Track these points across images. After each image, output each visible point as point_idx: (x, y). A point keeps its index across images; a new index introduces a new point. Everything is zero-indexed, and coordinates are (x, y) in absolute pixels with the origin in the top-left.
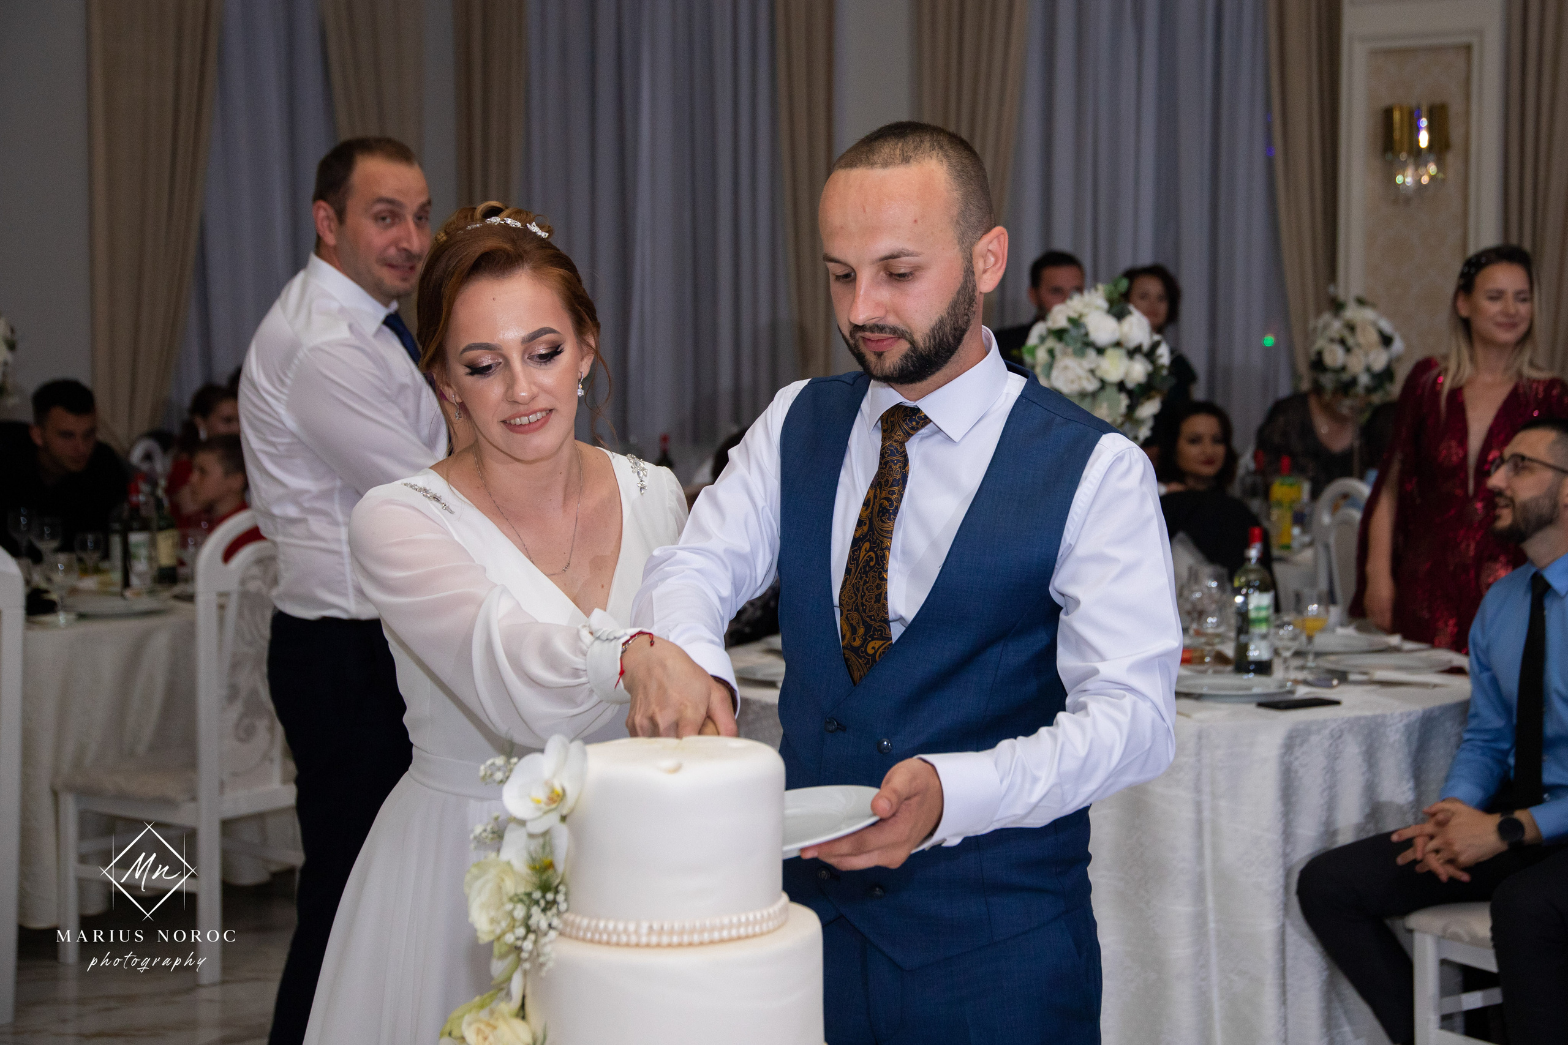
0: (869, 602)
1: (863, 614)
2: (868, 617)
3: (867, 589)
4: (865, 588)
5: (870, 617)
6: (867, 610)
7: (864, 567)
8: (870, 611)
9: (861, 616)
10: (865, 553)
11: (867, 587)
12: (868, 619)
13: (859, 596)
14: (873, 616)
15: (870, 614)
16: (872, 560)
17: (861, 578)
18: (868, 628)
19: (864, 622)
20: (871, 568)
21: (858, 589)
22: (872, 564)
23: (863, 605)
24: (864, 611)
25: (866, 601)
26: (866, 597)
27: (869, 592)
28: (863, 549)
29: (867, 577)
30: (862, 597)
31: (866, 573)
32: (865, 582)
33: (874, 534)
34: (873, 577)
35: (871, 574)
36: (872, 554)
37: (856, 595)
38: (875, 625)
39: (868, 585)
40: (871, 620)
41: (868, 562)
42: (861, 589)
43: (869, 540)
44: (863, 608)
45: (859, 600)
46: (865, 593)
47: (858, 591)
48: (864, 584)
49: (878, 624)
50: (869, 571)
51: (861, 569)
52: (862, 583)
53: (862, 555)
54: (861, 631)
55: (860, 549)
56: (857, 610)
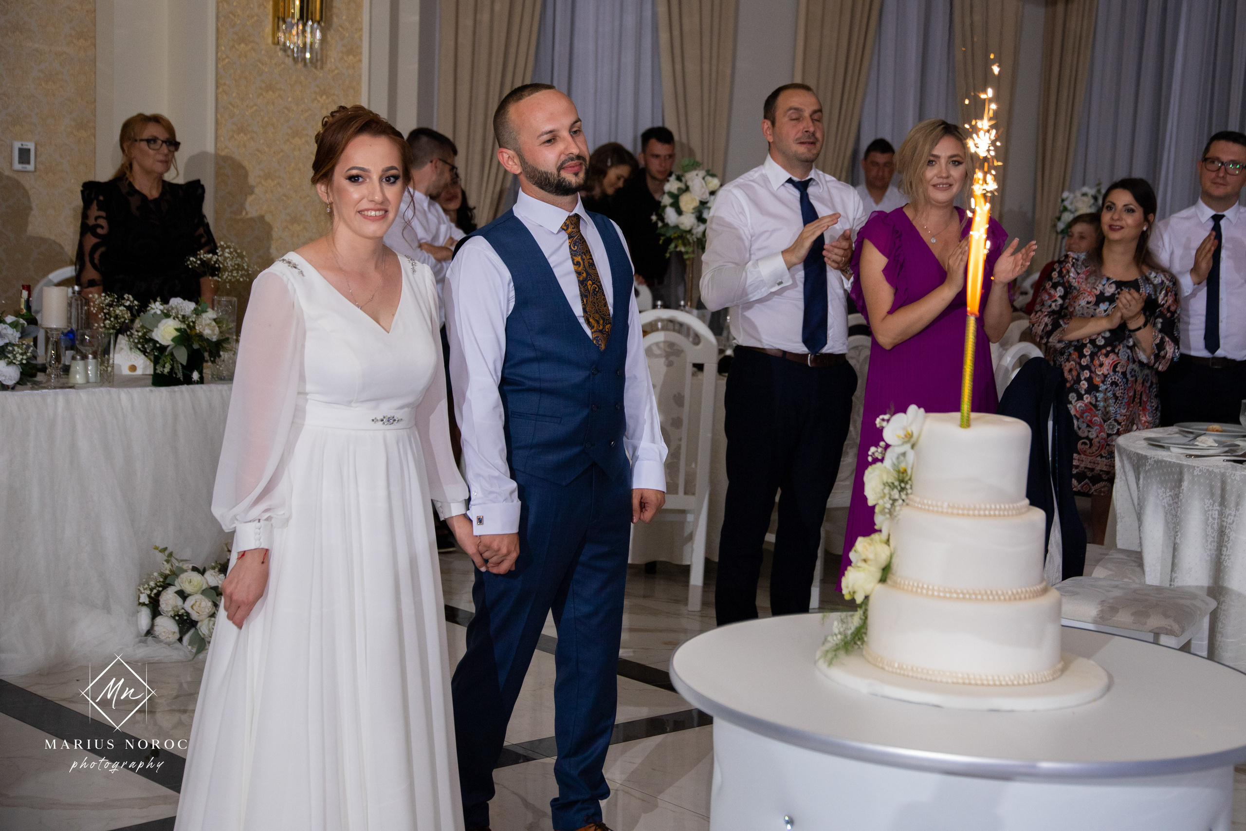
4: (598, 302)
6: (602, 312)
7: (593, 292)
9: (600, 315)
12: (603, 316)
13: (596, 306)
16: (596, 288)
17: (594, 298)
18: (604, 319)
19: (602, 318)
20: (597, 292)
21: (594, 303)
22: (597, 290)
24: (600, 312)
28: (588, 284)
29: (597, 296)
30: (598, 306)
31: (595, 295)
32: (597, 299)
33: (591, 277)
35: (598, 294)
36: (597, 285)
37: (593, 306)
41: (594, 290)
42: (596, 302)
43: (590, 280)
45: (597, 308)
46: (599, 304)
52: (595, 300)
53: (589, 287)
54: (601, 322)
55: (586, 285)
56: (597, 312)
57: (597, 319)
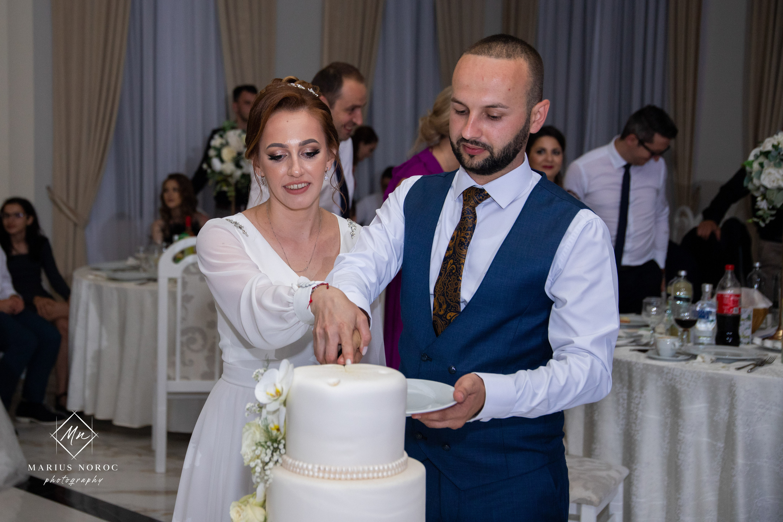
0: (450, 292)
1: (447, 298)
2: (449, 299)
3: (450, 285)
4: (449, 284)
5: (450, 300)
6: (449, 296)
7: (449, 273)
8: (450, 297)
9: (446, 299)
10: (450, 265)
11: (450, 284)
12: (449, 301)
13: (445, 288)
14: (452, 299)
15: (450, 298)
16: (454, 269)
17: (447, 278)
18: (448, 305)
19: (447, 302)
20: (453, 274)
21: (445, 284)
22: (454, 271)
23: (447, 292)
24: (447, 296)
25: (449, 291)
26: (449, 289)
27: (451, 286)
29: (450, 278)
30: (447, 288)
31: (450, 276)
32: (449, 281)
33: (456, 255)
34: (454, 278)
35: (453, 277)
36: (454, 266)
37: (444, 287)
38: (452, 304)
39: (451, 282)
40: (451, 301)
41: (451, 271)
42: (447, 284)
43: (453, 259)
44: (447, 294)
45: (445, 291)
46: (449, 287)
47: (445, 286)
48: (449, 282)
49: (454, 304)
50: (452, 275)
51: (447, 274)
52: (447, 281)
53: (449, 266)
54: (444, 306)
55: (448, 263)
56: (443, 295)
57: (441, 302)
